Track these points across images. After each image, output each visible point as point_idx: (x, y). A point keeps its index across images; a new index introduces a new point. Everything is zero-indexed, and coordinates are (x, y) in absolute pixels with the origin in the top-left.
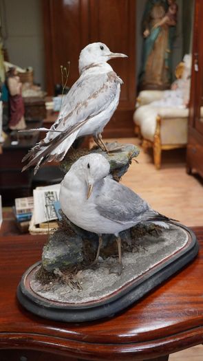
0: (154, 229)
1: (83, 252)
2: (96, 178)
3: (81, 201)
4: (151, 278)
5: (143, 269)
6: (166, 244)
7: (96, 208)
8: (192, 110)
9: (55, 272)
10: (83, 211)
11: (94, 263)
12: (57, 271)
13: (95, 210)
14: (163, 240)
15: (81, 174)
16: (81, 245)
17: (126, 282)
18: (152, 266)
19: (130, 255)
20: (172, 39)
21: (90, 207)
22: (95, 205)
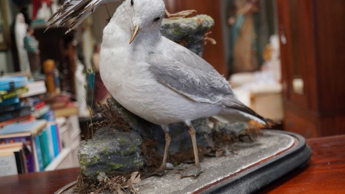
0: (246, 135)
1: (142, 154)
2: (144, 17)
3: (126, 60)
4: (243, 179)
5: (231, 171)
6: (263, 147)
7: (150, 69)
8: (285, 85)
9: (100, 178)
10: (130, 75)
11: (161, 169)
12: (102, 177)
13: (148, 73)
14: (260, 145)
15: (123, 19)
16: (138, 141)
17: (206, 185)
18: (244, 167)
19: (213, 159)
20: (257, 26)
21: (141, 67)
22: (148, 65)
